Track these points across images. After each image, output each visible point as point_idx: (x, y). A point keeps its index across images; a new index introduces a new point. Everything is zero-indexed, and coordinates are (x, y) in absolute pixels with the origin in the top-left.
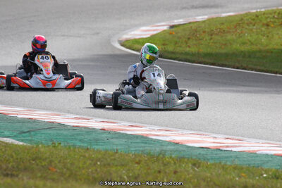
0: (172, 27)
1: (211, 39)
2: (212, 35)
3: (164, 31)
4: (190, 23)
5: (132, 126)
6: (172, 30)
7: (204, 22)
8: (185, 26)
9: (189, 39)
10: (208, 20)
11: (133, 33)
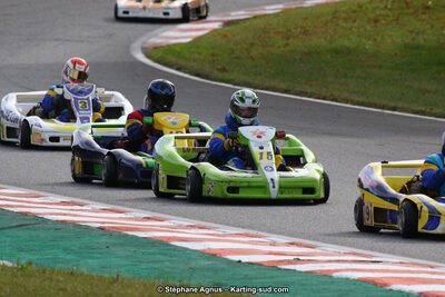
0: (227, 23)
1: (287, 45)
2: (288, 39)
3: (214, 30)
4: (255, 17)
5: (148, 218)
6: (227, 28)
7: (276, 15)
8: (248, 23)
9: (252, 44)
10: (284, 11)
11: (165, 34)
